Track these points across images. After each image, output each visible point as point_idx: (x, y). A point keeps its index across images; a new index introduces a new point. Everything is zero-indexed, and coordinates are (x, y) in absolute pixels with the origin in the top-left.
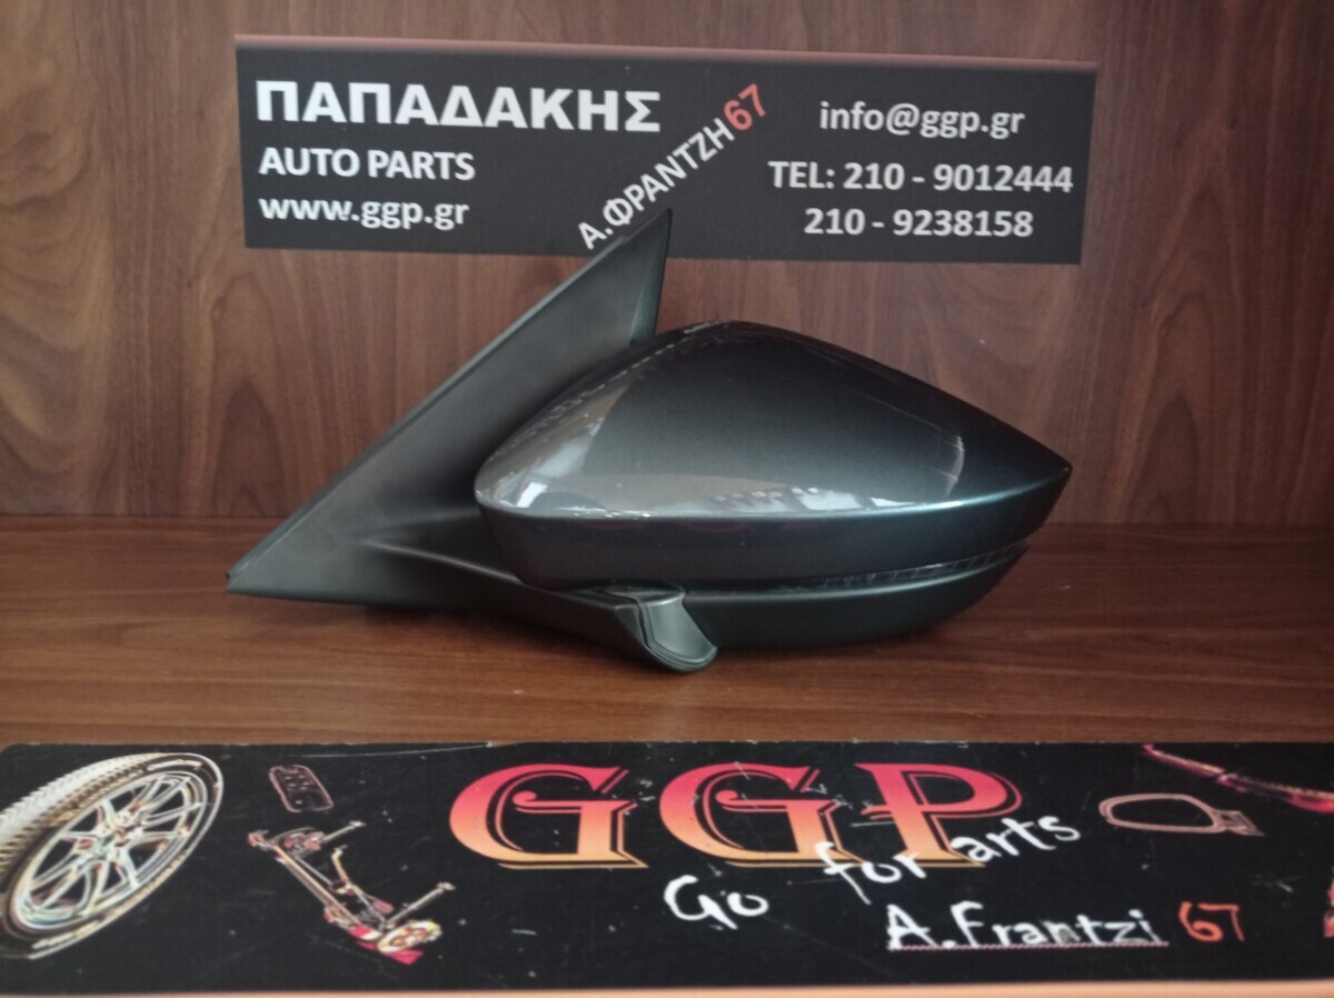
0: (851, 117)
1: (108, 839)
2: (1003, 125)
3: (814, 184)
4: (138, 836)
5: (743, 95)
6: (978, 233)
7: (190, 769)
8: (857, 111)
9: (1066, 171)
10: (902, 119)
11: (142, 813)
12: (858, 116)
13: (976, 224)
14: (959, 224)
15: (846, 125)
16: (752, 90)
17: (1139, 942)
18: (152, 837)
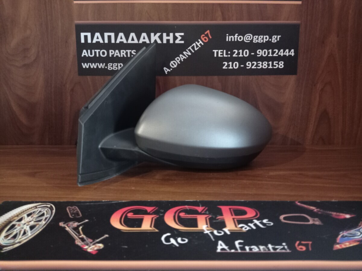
0: (234, 38)
1: (25, 224)
2: (275, 39)
3: (225, 56)
4: (32, 223)
5: (206, 33)
6: (269, 68)
7: (47, 207)
8: (236, 36)
9: (293, 50)
10: (248, 38)
11: (34, 218)
12: (236, 37)
13: (268, 65)
14: (264, 65)
15: (233, 40)
16: (208, 31)
18: (36, 223)
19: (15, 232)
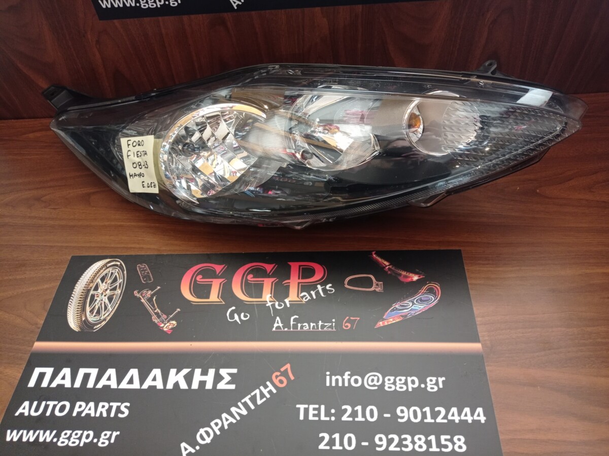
1: (102, 294)
4: (109, 293)
7: (116, 265)
11: (108, 284)
17: (330, 329)
18: (112, 293)
19: (97, 305)
